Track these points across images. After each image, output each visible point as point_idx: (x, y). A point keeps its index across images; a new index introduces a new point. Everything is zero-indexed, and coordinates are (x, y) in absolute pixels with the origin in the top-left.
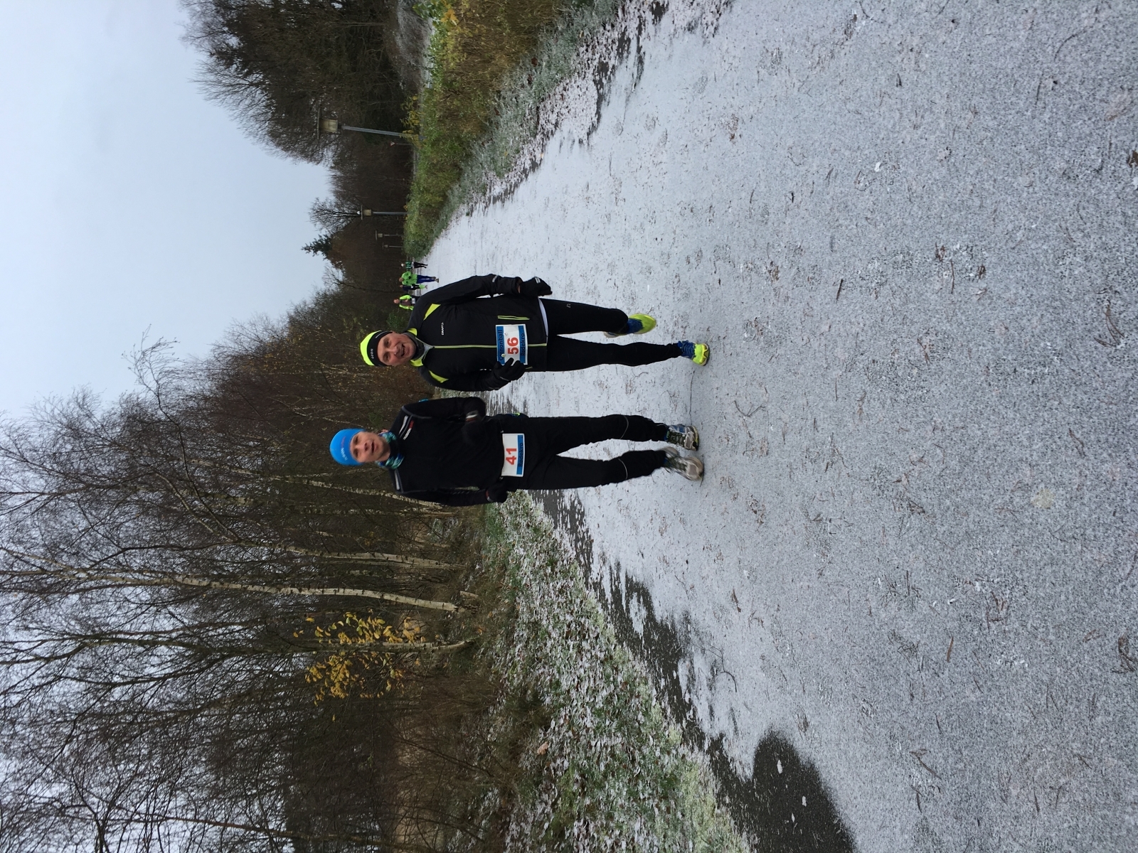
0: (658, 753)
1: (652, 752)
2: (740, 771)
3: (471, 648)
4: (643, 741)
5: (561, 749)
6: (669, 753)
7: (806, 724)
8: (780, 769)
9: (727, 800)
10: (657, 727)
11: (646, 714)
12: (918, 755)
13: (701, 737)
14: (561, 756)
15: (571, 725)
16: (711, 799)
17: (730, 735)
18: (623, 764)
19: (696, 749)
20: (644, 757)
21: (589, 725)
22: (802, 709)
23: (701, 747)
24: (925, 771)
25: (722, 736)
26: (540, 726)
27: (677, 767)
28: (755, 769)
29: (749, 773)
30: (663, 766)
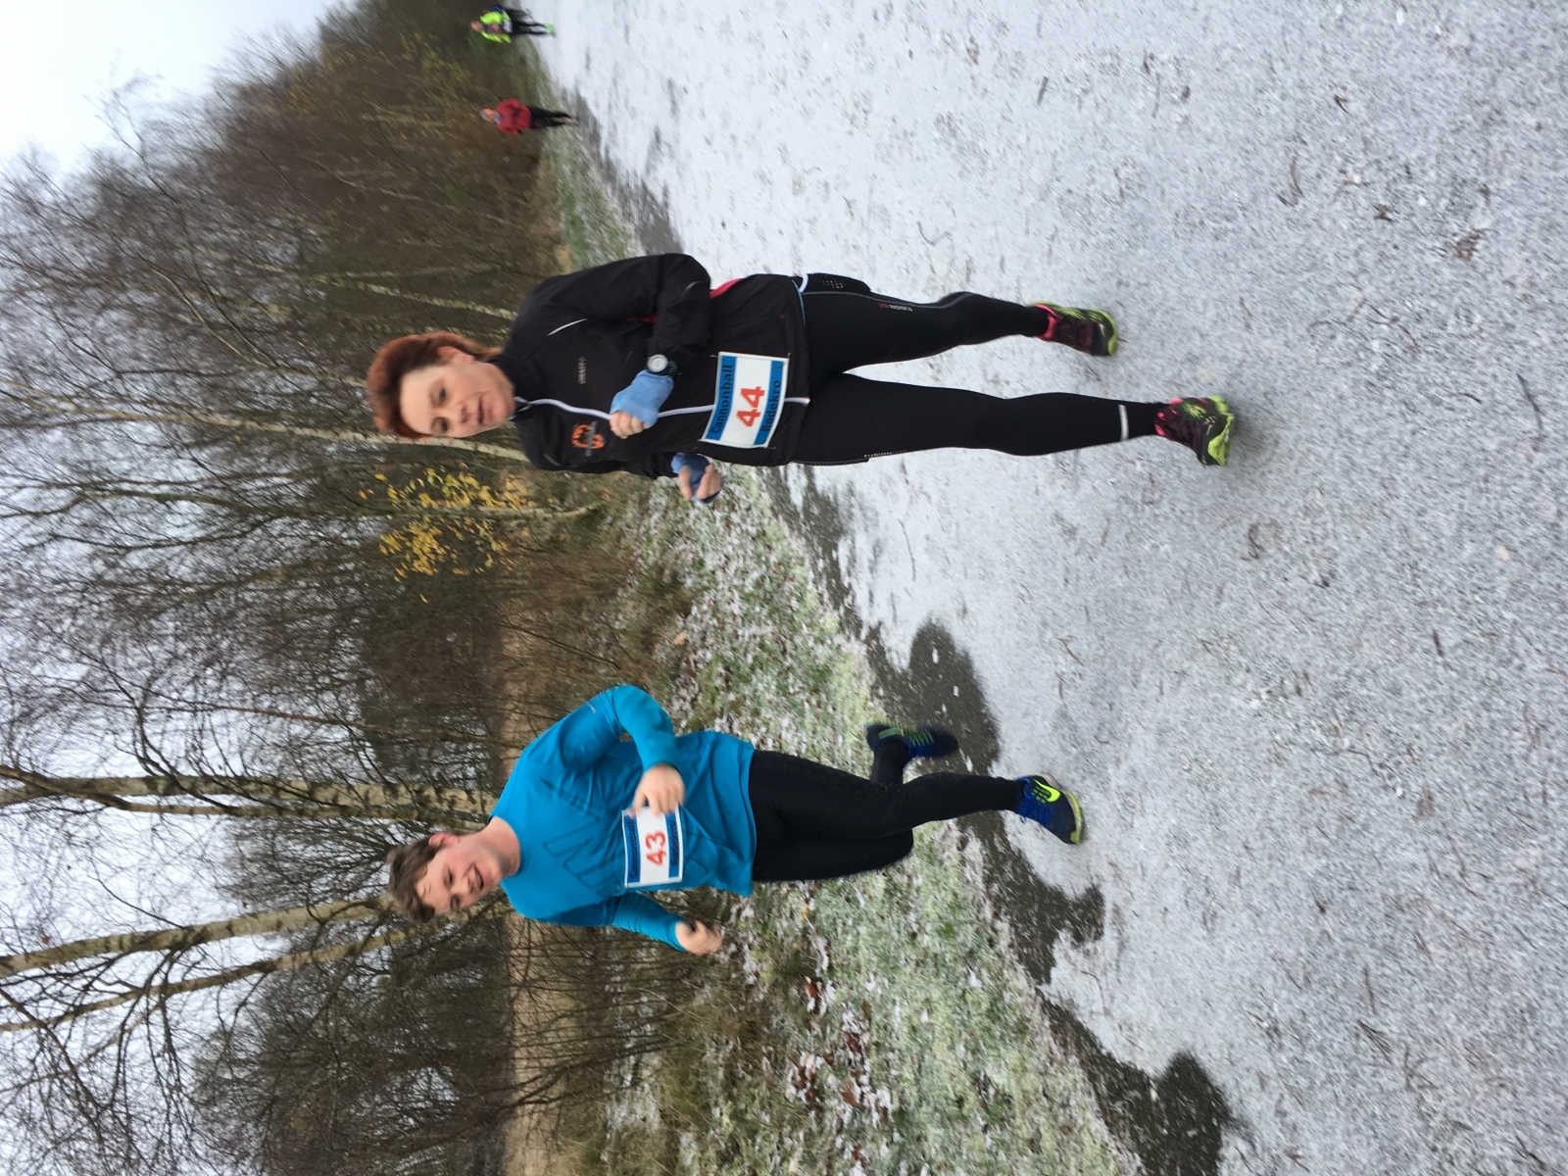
0: (811, 643)
1: (805, 642)
2: (896, 662)
3: (594, 517)
4: (795, 630)
5: (704, 639)
6: (822, 643)
7: (965, 611)
8: (935, 658)
9: (881, 692)
10: (811, 614)
11: (800, 599)
12: (1065, 642)
13: (859, 625)
14: (703, 647)
15: (715, 610)
16: (865, 692)
17: (889, 623)
18: (773, 655)
19: (853, 638)
20: (796, 648)
21: (737, 611)
22: (962, 596)
23: (858, 636)
24: (1070, 657)
25: (880, 623)
26: (679, 612)
27: (831, 659)
28: (912, 659)
29: (905, 663)
30: (816, 657)
